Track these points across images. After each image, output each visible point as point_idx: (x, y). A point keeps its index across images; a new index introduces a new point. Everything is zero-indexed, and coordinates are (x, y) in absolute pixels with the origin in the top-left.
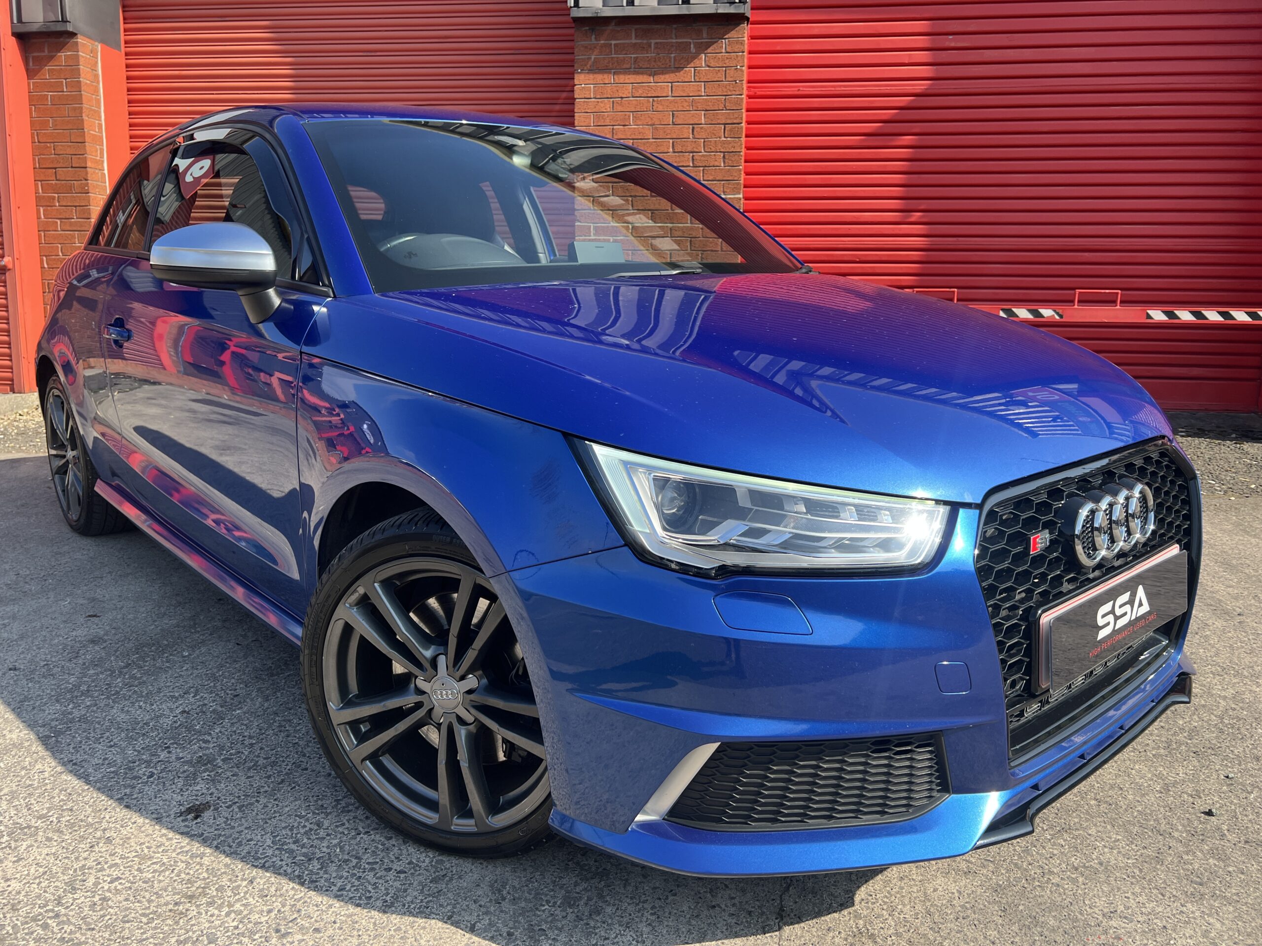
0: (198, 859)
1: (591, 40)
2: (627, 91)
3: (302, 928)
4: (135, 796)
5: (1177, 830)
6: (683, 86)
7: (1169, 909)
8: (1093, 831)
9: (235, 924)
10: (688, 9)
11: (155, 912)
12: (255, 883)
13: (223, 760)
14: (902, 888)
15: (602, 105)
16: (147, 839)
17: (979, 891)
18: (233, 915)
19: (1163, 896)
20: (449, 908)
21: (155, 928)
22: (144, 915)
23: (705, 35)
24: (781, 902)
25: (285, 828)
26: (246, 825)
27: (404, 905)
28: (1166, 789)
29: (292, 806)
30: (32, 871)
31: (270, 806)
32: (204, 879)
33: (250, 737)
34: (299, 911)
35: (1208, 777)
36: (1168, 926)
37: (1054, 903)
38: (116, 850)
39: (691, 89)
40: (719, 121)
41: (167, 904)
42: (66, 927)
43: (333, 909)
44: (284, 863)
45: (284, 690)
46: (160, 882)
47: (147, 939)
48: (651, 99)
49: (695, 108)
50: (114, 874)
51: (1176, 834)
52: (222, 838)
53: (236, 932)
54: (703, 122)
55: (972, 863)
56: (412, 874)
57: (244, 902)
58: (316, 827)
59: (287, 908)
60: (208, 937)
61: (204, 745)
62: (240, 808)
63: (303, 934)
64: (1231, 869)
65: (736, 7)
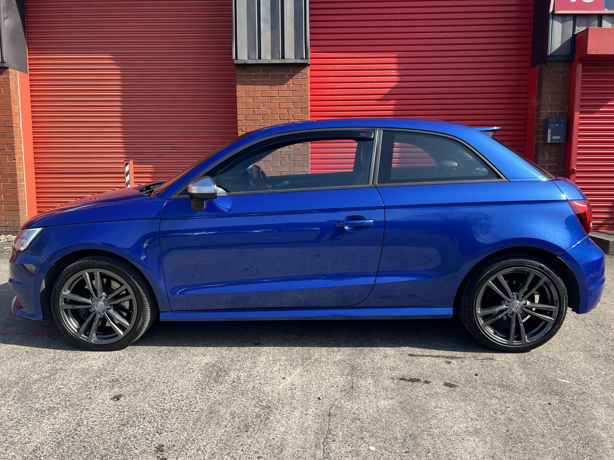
0: (123, 413)
1: (243, 73)
2: (259, 94)
3: (166, 431)
4: (92, 394)
5: (462, 381)
6: (283, 92)
7: (455, 404)
8: (434, 383)
9: (142, 431)
10: (284, 61)
11: (112, 430)
12: (146, 419)
13: (122, 380)
14: (370, 405)
15: (249, 100)
16: (102, 408)
17: (395, 403)
18: (140, 429)
19: (454, 400)
20: (216, 421)
21: (114, 435)
22: (108, 431)
23: (291, 71)
24: (330, 411)
25: (152, 401)
26: (137, 401)
27: (201, 422)
28: (461, 368)
29: (153, 394)
30: (62, 421)
31: (144, 394)
32: (127, 419)
33: (130, 371)
34: (164, 426)
35: (475, 363)
36: (454, 409)
37: (418, 405)
38: (91, 412)
39: (286, 94)
40: (299, 107)
41: (115, 428)
42: (81, 437)
43: (176, 425)
44: (154, 412)
45: (138, 353)
46: (111, 421)
47: (112, 438)
48: (270, 98)
49: (288, 102)
50: (93, 420)
51: (461, 382)
52: (129, 406)
53: (143, 434)
54: (292, 107)
55: (393, 395)
56: (201, 412)
57: (143, 425)
58: (163, 400)
59: (159, 426)
60: (133, 436)
61: (113, 375)
62: (133, 395)
63: (167, 433)
64: (477, 392)
65: (304, 60)
